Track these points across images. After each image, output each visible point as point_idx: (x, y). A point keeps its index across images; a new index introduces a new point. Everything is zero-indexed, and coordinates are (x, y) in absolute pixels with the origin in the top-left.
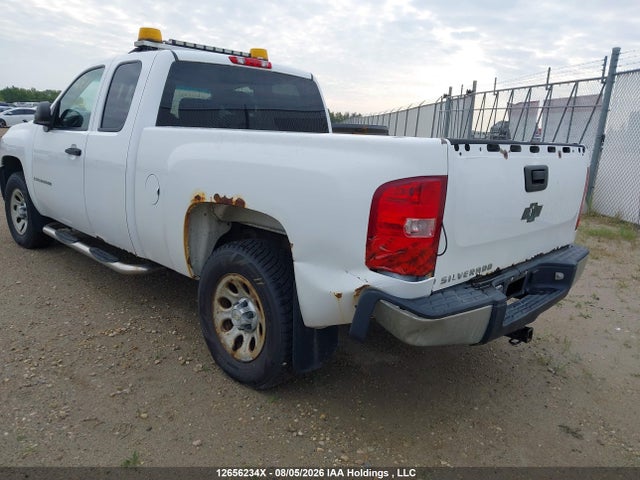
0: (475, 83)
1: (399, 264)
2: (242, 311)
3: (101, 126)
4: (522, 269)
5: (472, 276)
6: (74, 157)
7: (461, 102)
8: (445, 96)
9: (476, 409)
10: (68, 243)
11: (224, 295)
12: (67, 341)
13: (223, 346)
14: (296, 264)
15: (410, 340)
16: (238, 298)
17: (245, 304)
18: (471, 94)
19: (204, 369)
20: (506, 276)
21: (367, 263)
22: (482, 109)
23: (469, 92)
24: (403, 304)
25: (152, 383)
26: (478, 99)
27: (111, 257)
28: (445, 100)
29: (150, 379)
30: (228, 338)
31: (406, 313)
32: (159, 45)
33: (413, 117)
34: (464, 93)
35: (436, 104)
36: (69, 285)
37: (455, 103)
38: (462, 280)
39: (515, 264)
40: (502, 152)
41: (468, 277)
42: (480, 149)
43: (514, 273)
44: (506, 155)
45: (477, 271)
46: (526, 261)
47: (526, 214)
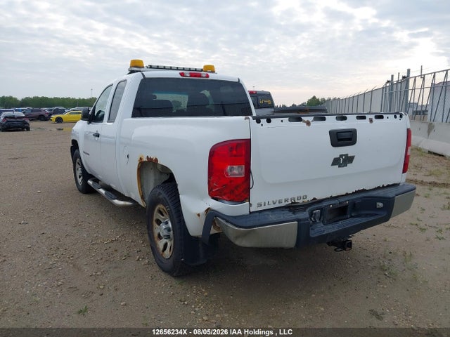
0: (409, 71)
1: (224, 195)
2: (164, 227)
3: (109, 119)
4: (341, 200)
5: (287, 203)
6: (97, 138)
7: (399, 85)
8: (388, 82)
9: (313, 295)
10: (97, 189)
11: (158, 217)
12: (81, 245)
13: (158, 249)
14: (180, 196)
15: (238, 243)
16: (164, 219)
17: (167, 223)
18: (406, 79)
19: (148, 263)
20: (325, 204)
21: (210, 194)
22: (414, 89)
23: (404, 77)
24: (229, 219)
25: (116, 270)
26: (411, 81)
27: (113, 196)
28: (388, 85)
29: (116, 268)
30: (161, 244)
31: (229, 225)
32: (142, 69)
33: (368, 98)
34: (401, 78)
35: (383, 88)
36: (96, 214)
37: (395, 86)
38: (278, 205)
39: (333, 196)
40: (304, 121)
41: (284, 204)
42: (282, 121)
43: (333, 202)
44: (308, 123)
45: (291, 199)
46: (347, 195)
47: (336, 162)
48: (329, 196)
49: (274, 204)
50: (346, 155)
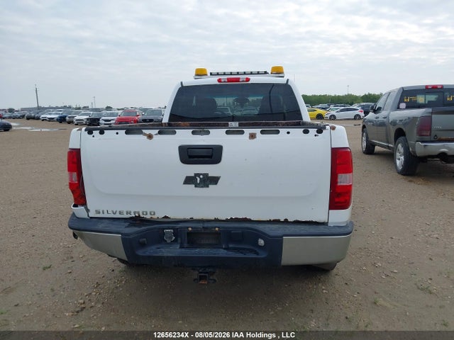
5: (128, 216)
38: (118, 216)
39: (195, 218)
40: (145, 134)
41: (125, 216)
42: (117, 133)
43: (194, 225)
44: (150, 137)
45: (135, 213)
46: (216, 220)
47: (189, 180)
48: (188, 217)
49: (114, 213)
50: (206, 175)
